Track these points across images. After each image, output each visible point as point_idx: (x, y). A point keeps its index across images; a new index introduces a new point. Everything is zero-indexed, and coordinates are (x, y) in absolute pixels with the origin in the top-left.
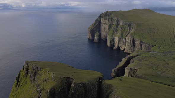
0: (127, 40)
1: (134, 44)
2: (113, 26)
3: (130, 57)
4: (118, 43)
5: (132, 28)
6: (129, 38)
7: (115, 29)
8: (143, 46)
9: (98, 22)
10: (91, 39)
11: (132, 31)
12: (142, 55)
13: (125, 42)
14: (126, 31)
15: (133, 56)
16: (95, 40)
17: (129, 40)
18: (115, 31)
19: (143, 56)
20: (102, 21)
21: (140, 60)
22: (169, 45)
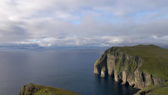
0: (136, 75)
1: (144, 79)
2: (120, 61)
4: (127, 78)
5: (139, 62)
6: (138, 72)
7: (122, 64)
9: (104, 57)
10: (98, 74)
11: (139, 65)
13: (134, 76)
14: (133, 65)
15: (146, 91)
16: (101, 75)
17: (138, 74)
18: (122, 66)
20: (108, 57)
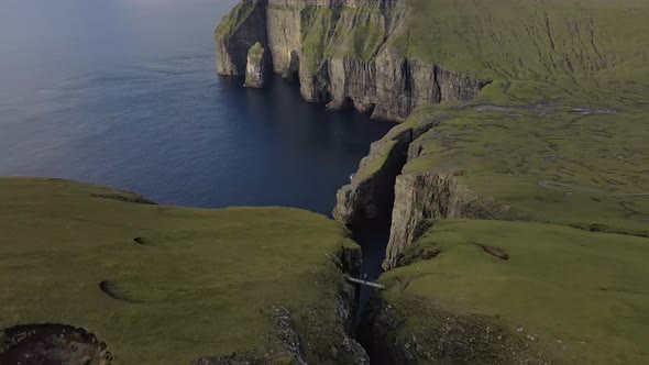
0: (382, 69)
1: (408, 84)
2: (320, 17)
3: (404, 132)
4: (347, 83)
5: (394, 19)
6: (388, 58)
7: (329, 27)
8: (446, 88)
10: (232, 76)
11: (395, 31)
12: (448, 122)
13: (374, 76)
14: (372, 29)
15: (415, 128)
16: (248, 80)
17: (390, 65)
18: (330, 36)
19: (454, 126)
21: (446, 143)
22: (537, 76)
